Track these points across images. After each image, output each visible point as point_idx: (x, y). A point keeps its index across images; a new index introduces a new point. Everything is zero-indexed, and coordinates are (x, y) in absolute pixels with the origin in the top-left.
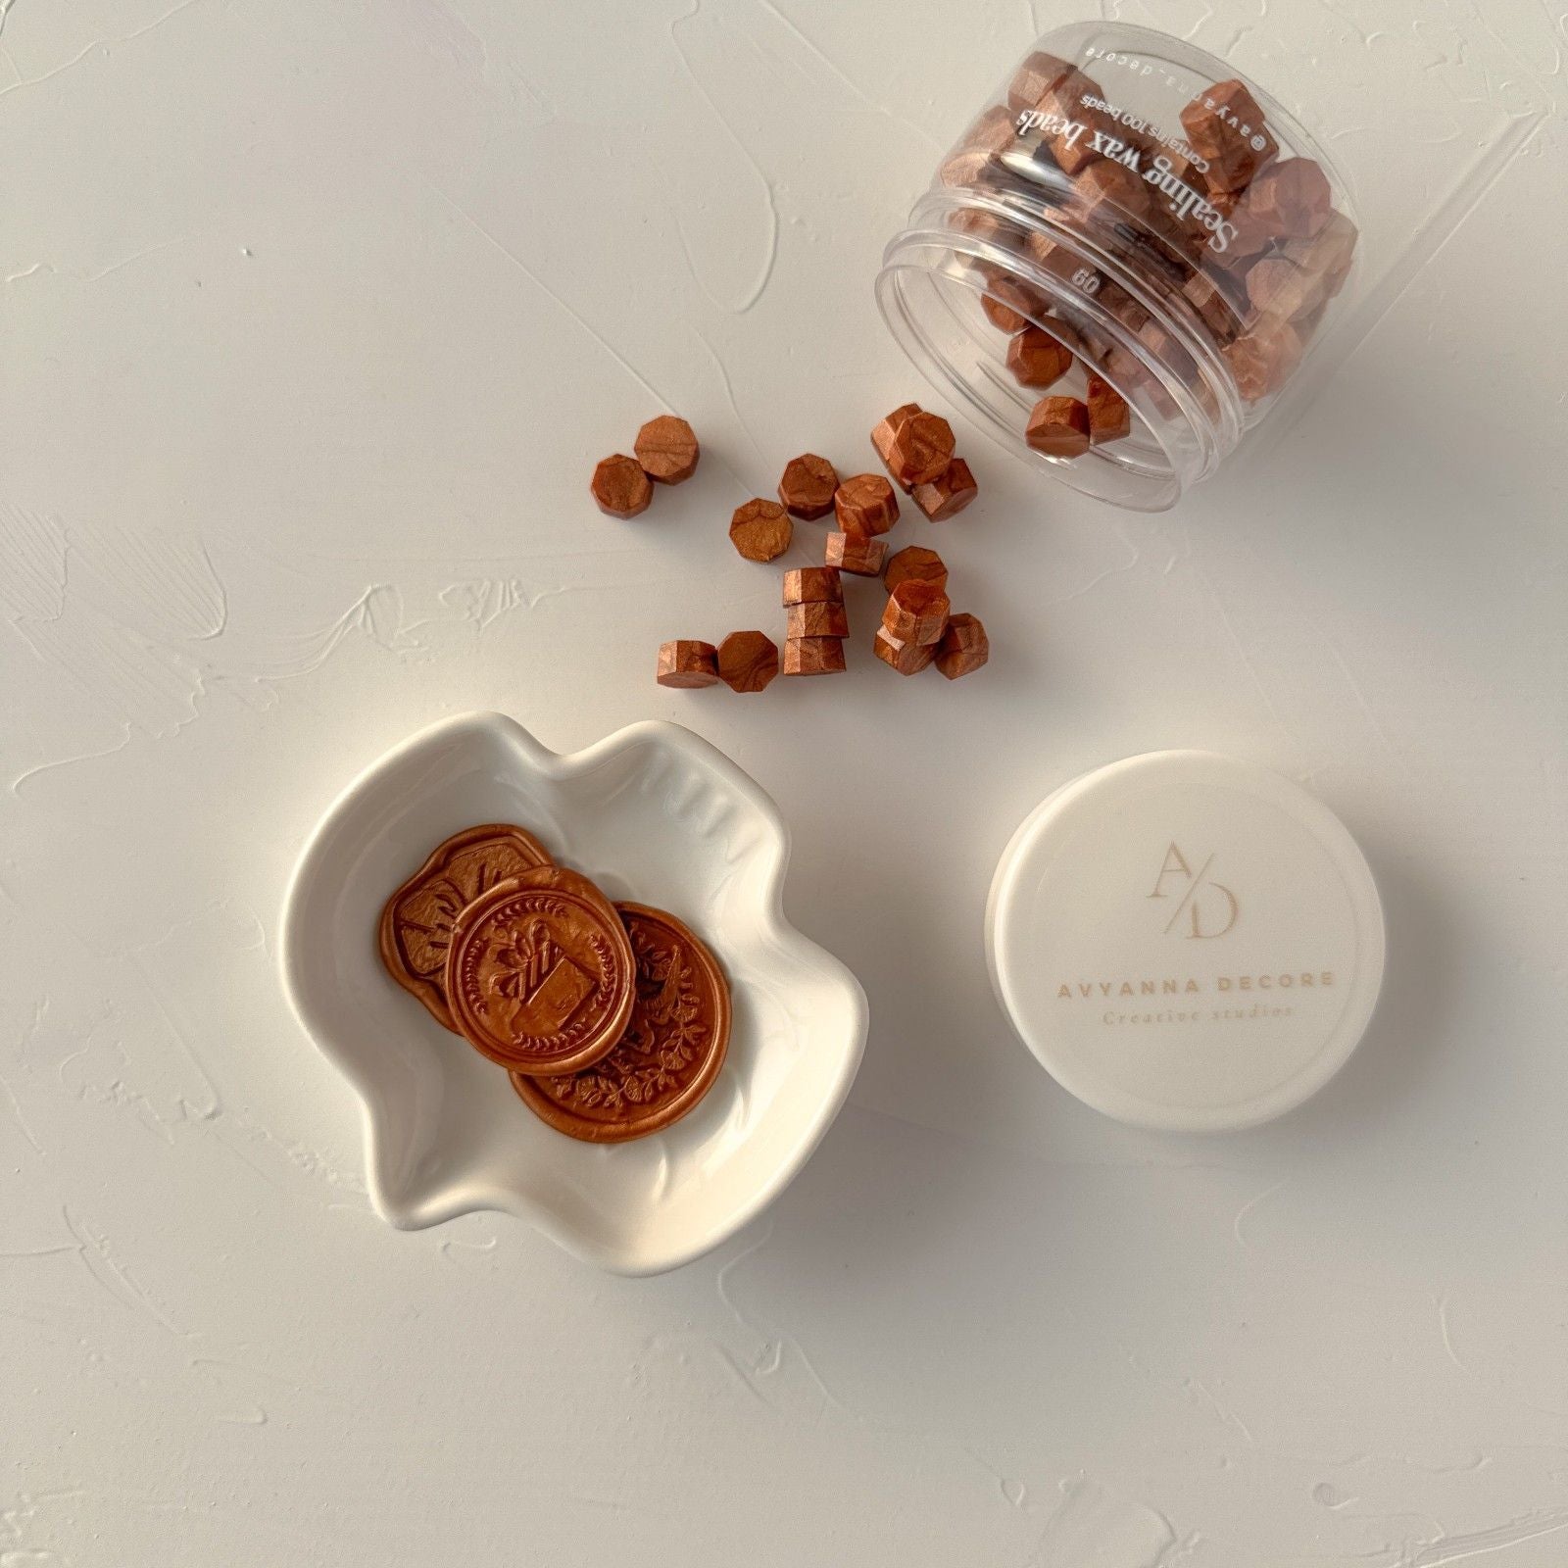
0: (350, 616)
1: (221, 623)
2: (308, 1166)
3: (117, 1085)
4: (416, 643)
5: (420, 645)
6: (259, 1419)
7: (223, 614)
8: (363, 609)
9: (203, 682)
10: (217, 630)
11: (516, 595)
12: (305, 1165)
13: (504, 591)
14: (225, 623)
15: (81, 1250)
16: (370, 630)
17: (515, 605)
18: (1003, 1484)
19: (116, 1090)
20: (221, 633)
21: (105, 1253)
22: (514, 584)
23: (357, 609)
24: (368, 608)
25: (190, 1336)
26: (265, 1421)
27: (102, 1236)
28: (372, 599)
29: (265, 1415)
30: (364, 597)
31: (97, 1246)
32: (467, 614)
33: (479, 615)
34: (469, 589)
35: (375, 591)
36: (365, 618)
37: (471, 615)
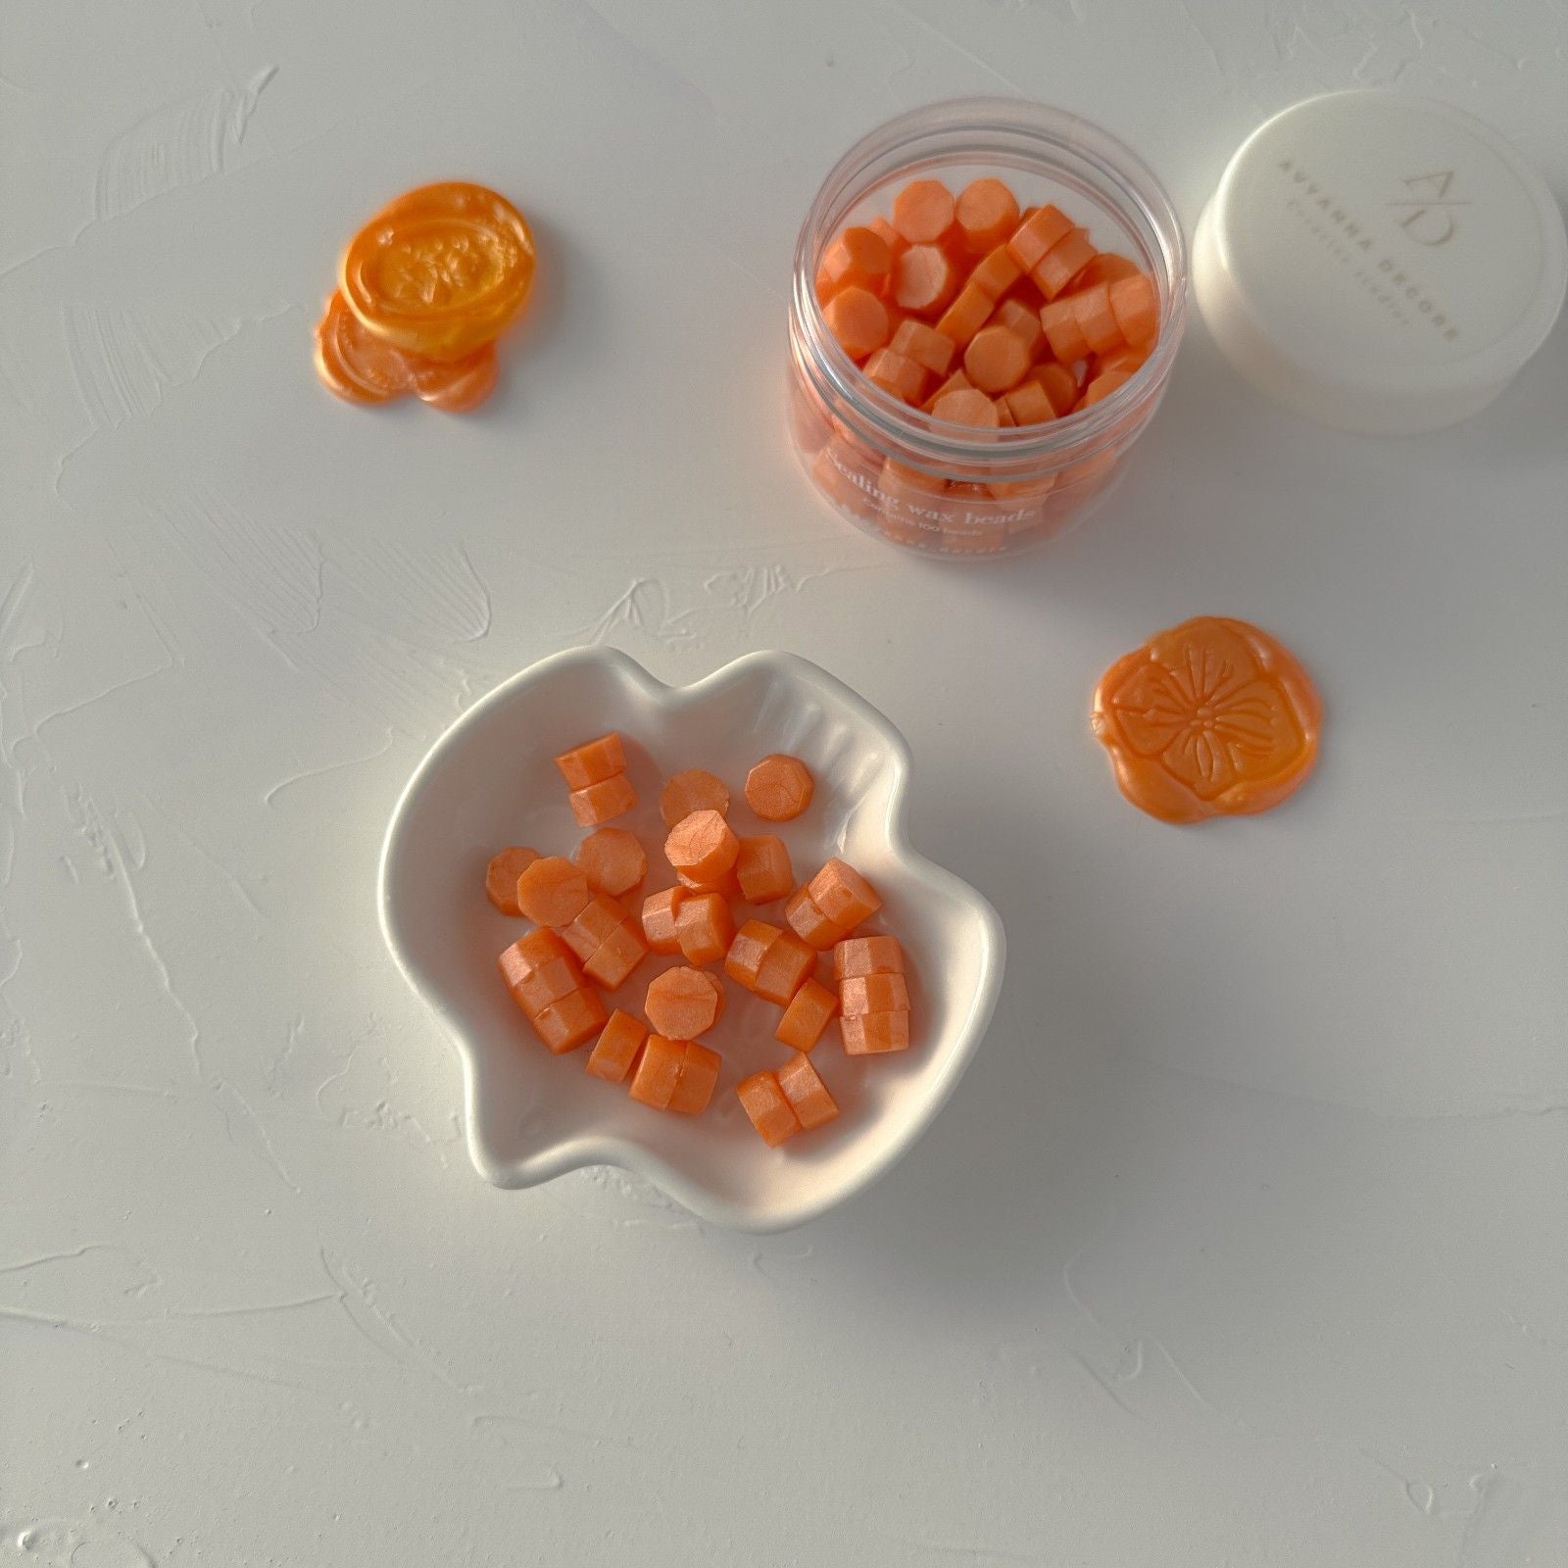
0: (617, 609)
1: (485, 624)
2: (599, 1180)
3: (382, 1106)
4: (684, 631)
5: (688, 634)
6: (555, 1481)
7: (487, 615)
8: (629, 604)
9: (468, 683)
10: (482, 632)
11: (780, 579)
12: (595, 1178)
13: (769, 580)
14: (490, 623)
15: (342, 1297)
16: (637, 621)
17: (780, 588)
18: (1408, 1486)
19: (381, 1112)
20: (486, 634)
21: (369, 1300)
22: (778, 569)
23: (624, 602)
24: (633, 601)
25: (470, 1389)
26: (561, 1485)
27: (366, 1280)
28: (639, 592)
29: (560, 1478)
30: (630, 590)
31: (361, 1292)
32: (734, 600)
33: (745, 600)
34: (734, 577)
35: (640, 585)
36: (631, 611)
37: (738, 601)
